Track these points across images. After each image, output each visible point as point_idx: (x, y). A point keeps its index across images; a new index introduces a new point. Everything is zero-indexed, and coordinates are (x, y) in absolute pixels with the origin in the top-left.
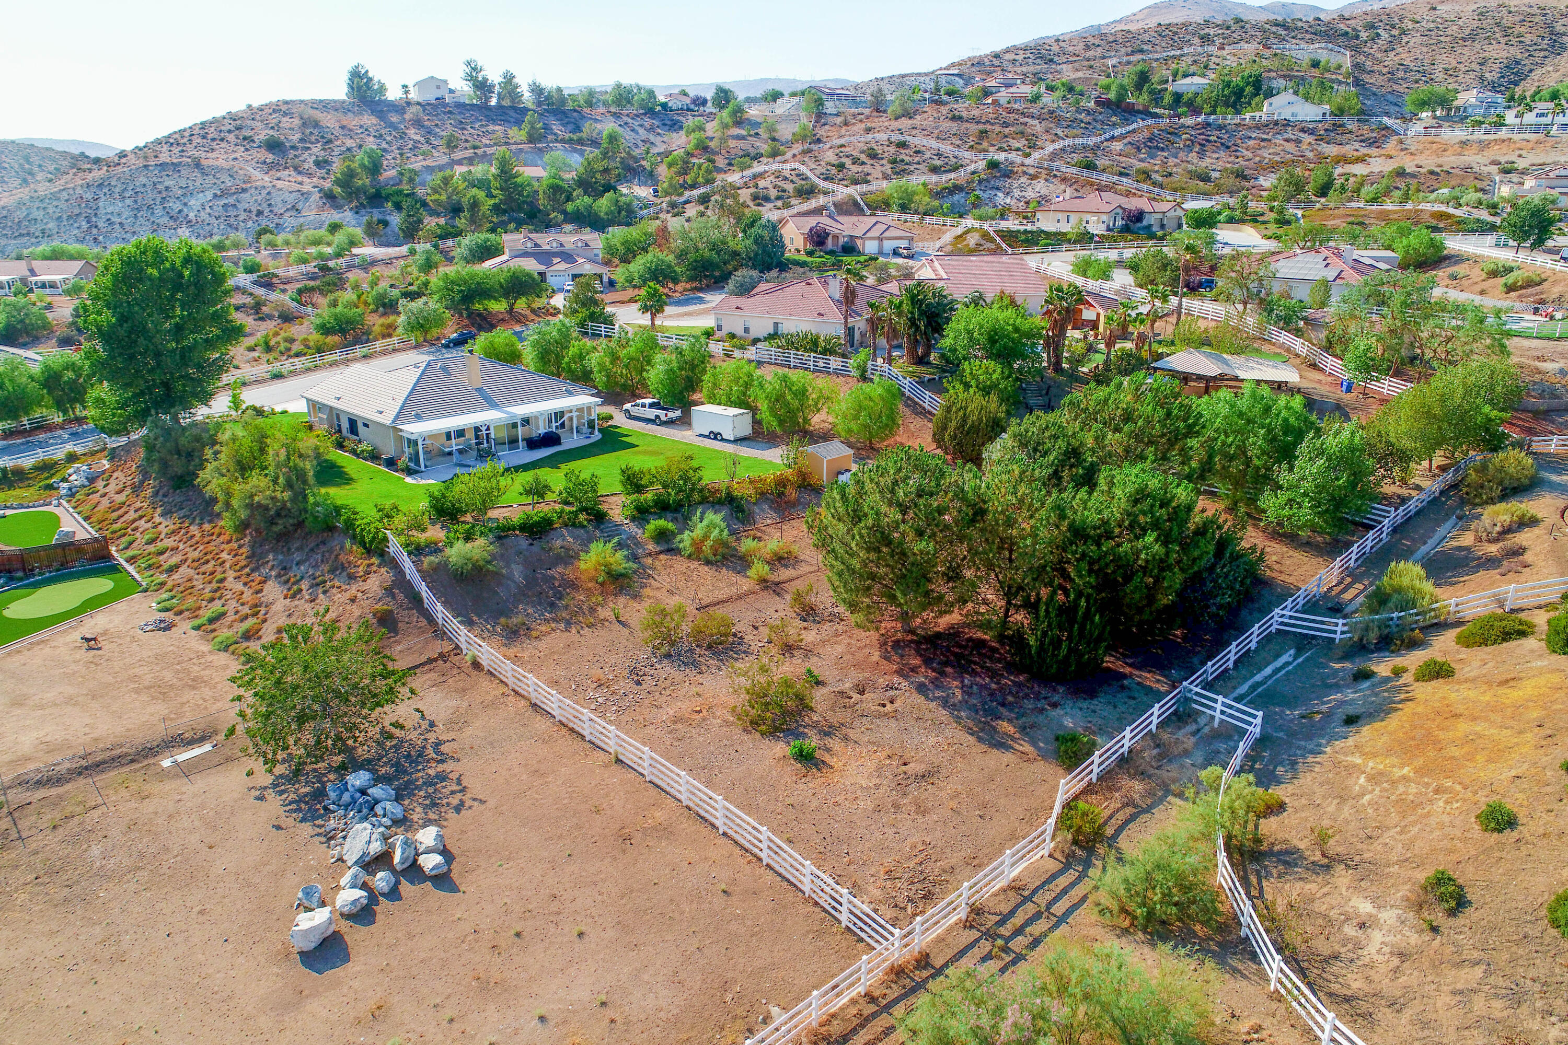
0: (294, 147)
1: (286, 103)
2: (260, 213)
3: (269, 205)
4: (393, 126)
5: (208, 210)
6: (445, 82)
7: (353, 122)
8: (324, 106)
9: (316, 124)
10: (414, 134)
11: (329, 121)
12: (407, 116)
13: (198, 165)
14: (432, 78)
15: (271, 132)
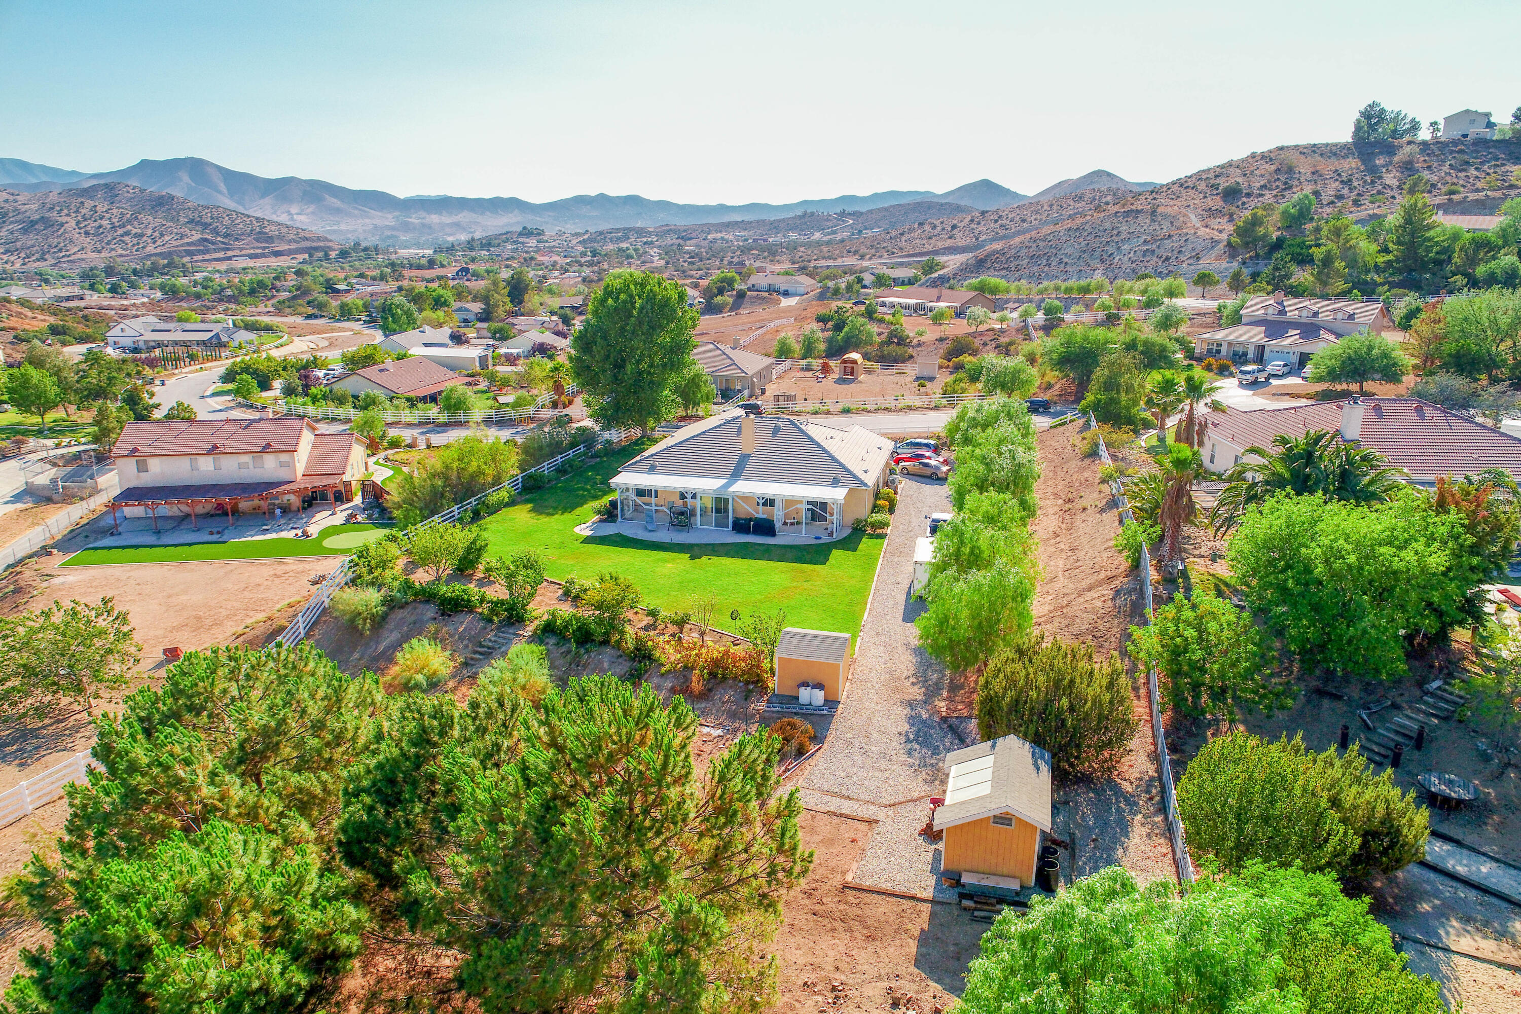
0: (1248, 195)
1: (1281, 148)
2: (1167, 259)
3: (1180, 252)
4: (1373, 170)
5: (1132, 255)
6: (1488, 115)
7: (1328, 166)
8: (1314, 149)
9: (1290, 170)
10: (1391, 179)
11: (1304, 168)
12: (1396, 159)
13: (1153, 213)
14: (1467, 112)
15: (1240, 180)
